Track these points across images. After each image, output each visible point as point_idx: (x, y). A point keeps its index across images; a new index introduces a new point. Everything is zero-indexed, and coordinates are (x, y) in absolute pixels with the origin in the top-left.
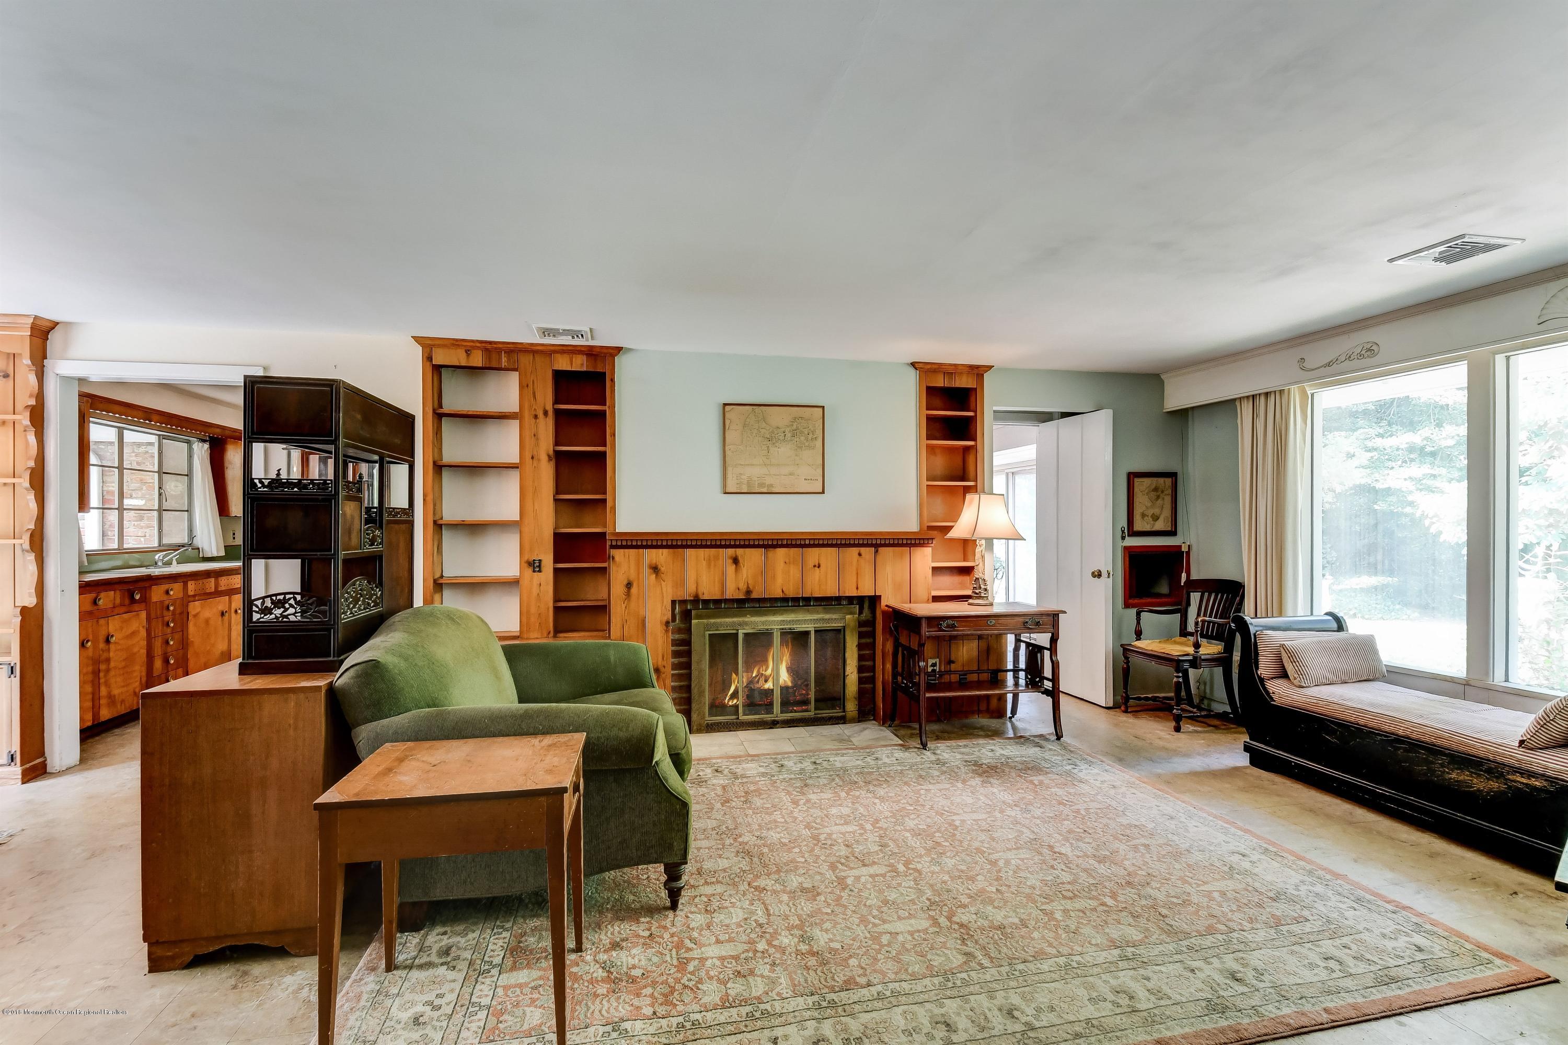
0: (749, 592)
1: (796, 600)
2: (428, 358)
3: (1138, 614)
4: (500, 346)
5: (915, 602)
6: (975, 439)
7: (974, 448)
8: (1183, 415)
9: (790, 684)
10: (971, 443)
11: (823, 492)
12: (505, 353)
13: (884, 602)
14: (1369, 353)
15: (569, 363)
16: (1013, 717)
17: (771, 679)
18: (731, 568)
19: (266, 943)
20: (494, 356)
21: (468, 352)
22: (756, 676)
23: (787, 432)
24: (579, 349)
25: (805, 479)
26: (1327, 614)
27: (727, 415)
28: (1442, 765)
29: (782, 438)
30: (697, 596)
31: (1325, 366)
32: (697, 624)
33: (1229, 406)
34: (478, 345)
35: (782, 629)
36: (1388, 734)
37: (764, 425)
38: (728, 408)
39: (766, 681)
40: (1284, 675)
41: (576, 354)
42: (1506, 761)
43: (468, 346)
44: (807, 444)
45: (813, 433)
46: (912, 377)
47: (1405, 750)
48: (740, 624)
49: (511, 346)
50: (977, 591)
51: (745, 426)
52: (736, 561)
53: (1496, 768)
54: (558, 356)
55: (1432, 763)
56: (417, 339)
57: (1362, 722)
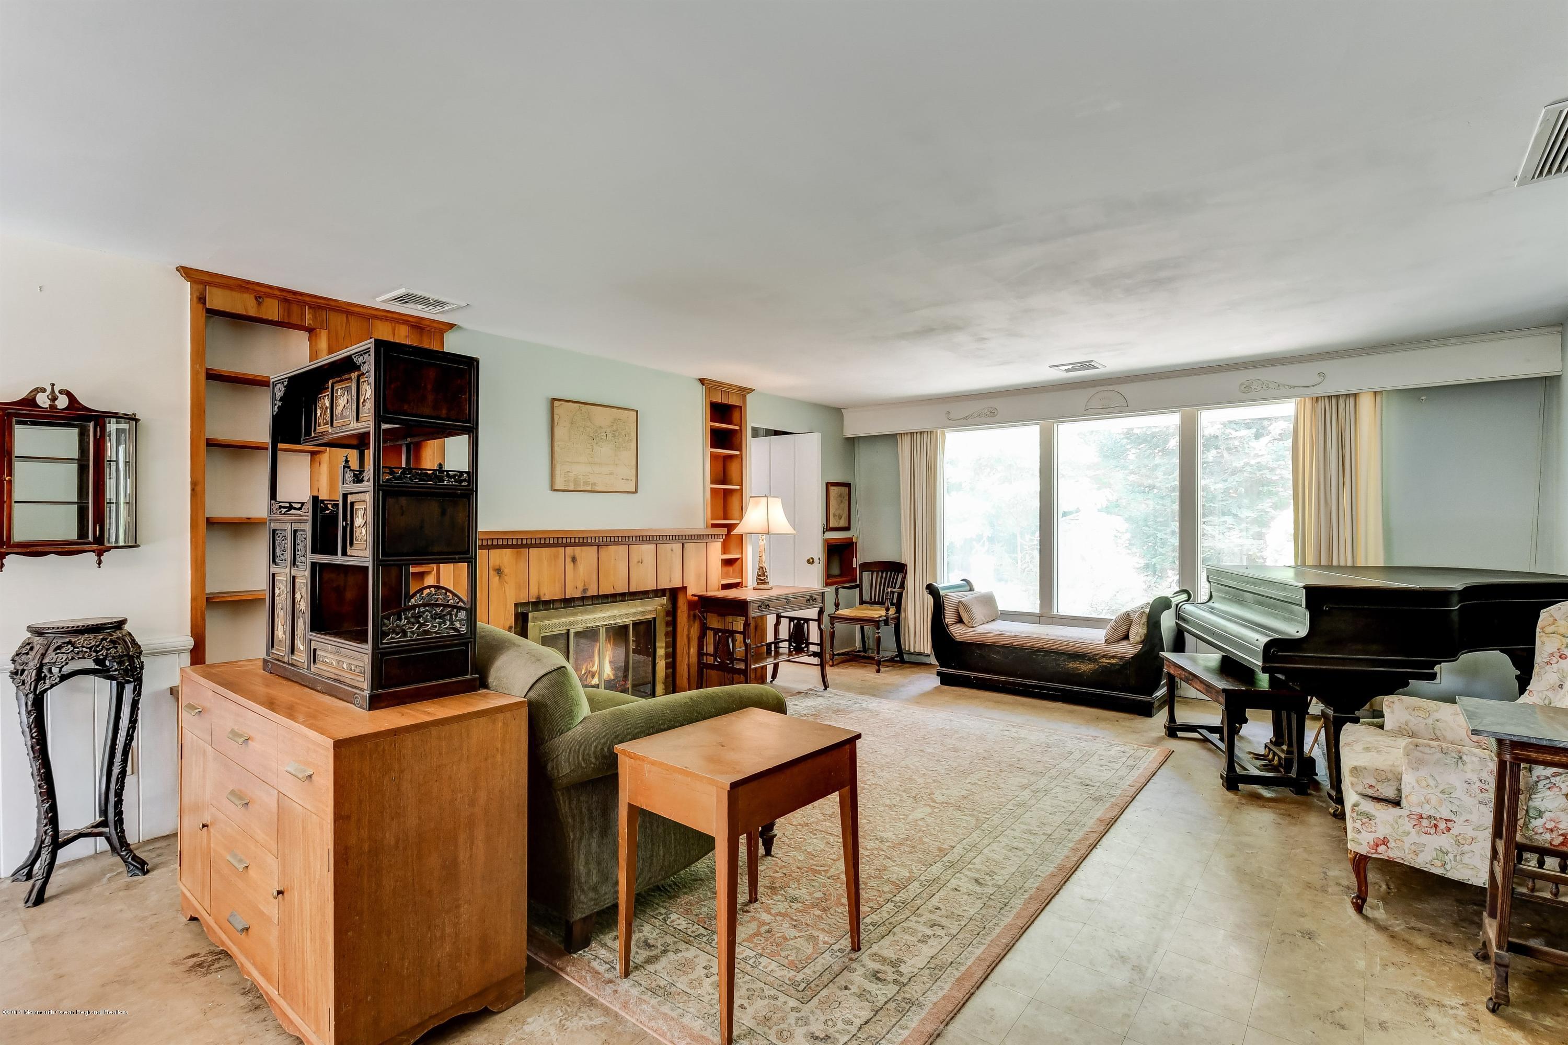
0: (585, 590)
1: (623, 595)
2: (200, 299)
3: (837, 590)
4: (307, 299)
5: (711, 591)
6: (740, 450)
7: (740, 457)
8: (852, 442)
9: (612, 677)
10: (737, 453)
11: (636, 491)
12: (310, 308)
13: (690, 591)
14: (992, 414)
15: (391, 332)
16: (774, 680)
17: (597, 676)
18: (570, 565)
19: (471, 1009)
20: (295, 309)
21: (259, 299)
22: (585, 673)
23: (608, 432)
24: (406, 318)
25: (623, 479)
26: (962, 580)
27: (556, 410)
28: (1064, 661)
29: (604, 438)
30: (539, 597)
31: (964, 418)
32: (533, 627)
33: (892, 438)
34: (278, 293)
35: (606, 625)
36: (1031, 648)
37: (589, 424)
38: (556, 403)
39: (593, 677)
40: (960, 621)
41: (400, 323)
42: (1097, 652)
43: (261, 292)
44: (624, 445)
45: (629, 434)
46: (699, 392)
47: (1043, 656)
48: (571, 624)
49: (322, 301)
50: (762, 578)
51: (572, 423)
52: (574, 559)
53: (1093, 656)
54: (378, 322)
55: (1059, 660)
56: (187, 272)
57: (1015, 643)
